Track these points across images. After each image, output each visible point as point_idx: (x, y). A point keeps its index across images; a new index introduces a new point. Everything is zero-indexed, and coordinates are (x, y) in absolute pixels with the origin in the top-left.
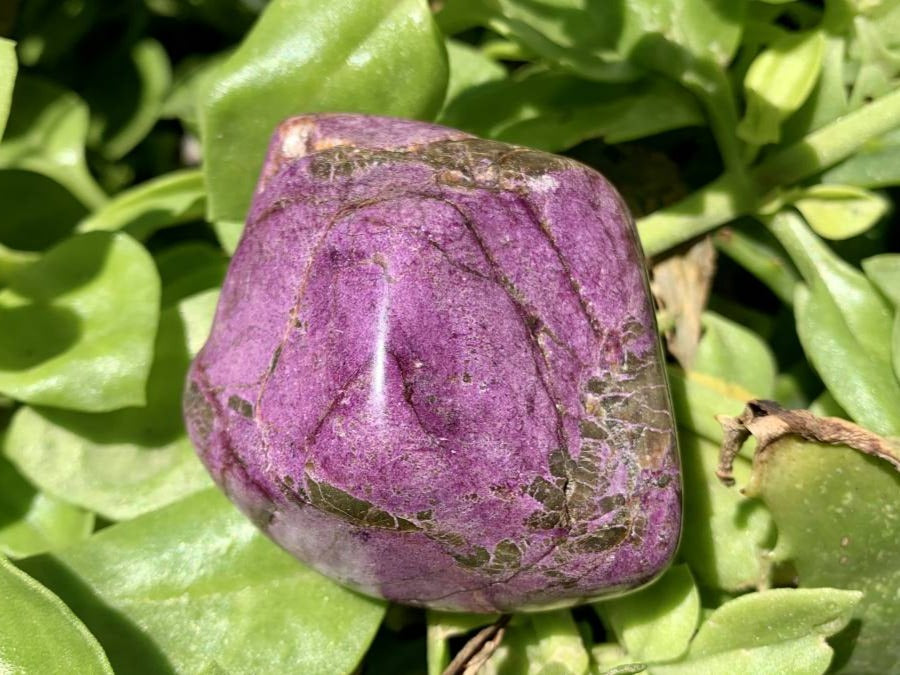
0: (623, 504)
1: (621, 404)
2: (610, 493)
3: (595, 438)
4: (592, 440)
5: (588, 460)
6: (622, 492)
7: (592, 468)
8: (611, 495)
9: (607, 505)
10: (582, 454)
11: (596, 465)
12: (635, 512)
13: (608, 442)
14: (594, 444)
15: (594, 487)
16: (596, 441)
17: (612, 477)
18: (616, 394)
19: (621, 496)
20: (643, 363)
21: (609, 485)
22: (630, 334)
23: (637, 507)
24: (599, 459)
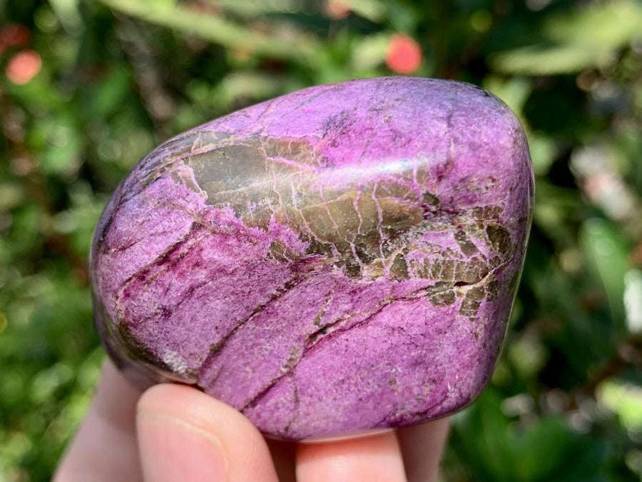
0: (464, 233)
1: (363, 249)
2: (456, 247)
3: (406, 267)
4: (409, 269)
5: (430, 272)
6: (452, 236)
7: (437, 267)
8: (458, 246)
9: (469, 248)
10: (426, 277)
11: (432, 263)
12: (468, 220)
13: (406, 253)
14: (412, 266)
15: (456, 264)
16: (409, 264)
17: (440, 247)
18: (355, 255)
19: (457, 236)
20: (313, 238)
21: (448, 249)
22: (287, 255)
23: (463, 218)
24: (426, 260)
